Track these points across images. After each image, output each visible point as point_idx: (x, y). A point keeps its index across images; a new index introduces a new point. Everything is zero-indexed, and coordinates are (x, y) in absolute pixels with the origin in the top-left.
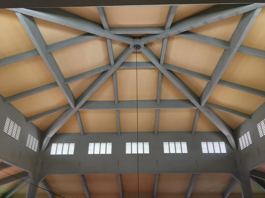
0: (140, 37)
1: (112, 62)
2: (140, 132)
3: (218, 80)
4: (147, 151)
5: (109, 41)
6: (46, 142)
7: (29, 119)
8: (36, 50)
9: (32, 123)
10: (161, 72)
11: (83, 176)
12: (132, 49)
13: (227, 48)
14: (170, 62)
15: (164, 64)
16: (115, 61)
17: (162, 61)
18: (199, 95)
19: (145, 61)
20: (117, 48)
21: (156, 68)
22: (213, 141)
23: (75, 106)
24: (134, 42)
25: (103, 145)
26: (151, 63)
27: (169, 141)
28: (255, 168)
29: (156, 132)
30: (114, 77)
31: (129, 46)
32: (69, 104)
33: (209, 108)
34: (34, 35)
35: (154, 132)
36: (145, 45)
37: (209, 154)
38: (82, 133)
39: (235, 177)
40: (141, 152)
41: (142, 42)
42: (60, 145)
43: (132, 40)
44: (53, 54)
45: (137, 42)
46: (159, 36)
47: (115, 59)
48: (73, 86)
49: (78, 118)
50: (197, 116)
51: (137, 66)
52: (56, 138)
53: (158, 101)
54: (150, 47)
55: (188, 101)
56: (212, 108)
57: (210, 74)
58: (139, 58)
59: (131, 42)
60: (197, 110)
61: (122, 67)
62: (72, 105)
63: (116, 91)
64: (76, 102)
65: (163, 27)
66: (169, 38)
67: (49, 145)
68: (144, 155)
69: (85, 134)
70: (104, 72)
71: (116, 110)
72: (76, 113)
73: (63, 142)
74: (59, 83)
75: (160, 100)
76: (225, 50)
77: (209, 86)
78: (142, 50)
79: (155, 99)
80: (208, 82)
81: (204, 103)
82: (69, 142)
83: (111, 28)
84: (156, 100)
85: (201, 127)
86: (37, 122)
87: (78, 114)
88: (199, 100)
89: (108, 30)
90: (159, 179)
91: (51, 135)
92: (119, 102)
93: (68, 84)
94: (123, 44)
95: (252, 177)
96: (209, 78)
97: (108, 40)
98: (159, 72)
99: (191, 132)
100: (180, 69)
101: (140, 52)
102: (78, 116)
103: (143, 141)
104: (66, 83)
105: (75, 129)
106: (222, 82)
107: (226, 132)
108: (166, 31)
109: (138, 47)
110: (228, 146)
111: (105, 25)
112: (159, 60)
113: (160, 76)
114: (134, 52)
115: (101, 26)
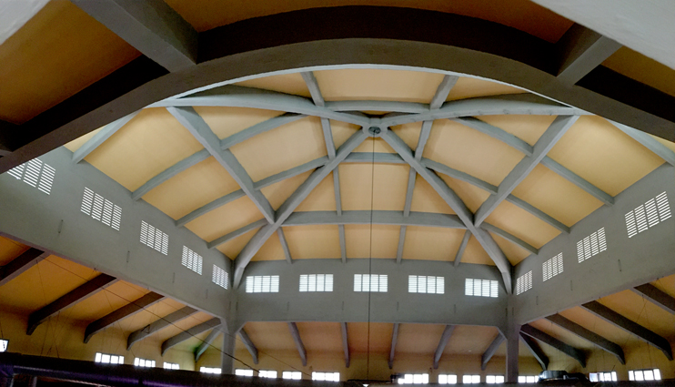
0: (381, 116)
1: (332, 152)
2: (374, 259)
3: (507, 194)
4: (384, 289)
5: (325, 123)
6: (238, 273)
7: (210, 244)
8: (205, 149)
9: (215, 249)
10: (414, 170)
11: (294, 324)
12: (366, 133)
13: (530, 154)
14: (433, 158)
15: (423, 158)
16: (337, 152)
17: (418, 154)
18: (474, 210)
19: (387, 152)
20: (340, 132)
21: (406, 164)
22: (482, 278)
23: (275, 220)
24: (370, 123)
25: (321, 277)
26: (398, 155)
27: (418, 273)
28: (528, 322)
29: (399, 260)
30: (336, 175)
31: (361, 128)
32: (265, 219)
33: (486, 231)
34: (198, 130)
35: (395, 260)
36: (389, 128)
37: (473, 297)
38: (289, 261)
39: (502, 334)
40: (374, 289)
41: (383, 124)
42: (258, 279)
43: (367, 119)
44: (232, 150)
45: (376, 122)
46: (416, 117)
47: (337, 147)
48: (269, 191)
49: (282, 239)
50: (466, 240)
51: (374, 159)
52: (251, 268)
53: (406, 214)
54: (397, 132)
55: (456, 217)
56: (490, 230)
57: (496, 184)
58: (377, 147)
59: (365, 123)
60: (468, 231)
61: (348, 161)
62: (270, 220)
63: (339, 196)
64: (276, 214)
65: (427, 105)
66: (435, 122)
67: (243, 280)
68: (378, 294)
69: (293, 261)
70: (317, 168)
71: (340, 226)
72: (277, 231)
73: (262, 274)
74: (245, 190)
75: (410, 212)
76: (527, 156)
77: (492, 200)
78: (384, 134)
79: (402, 210)
80: (492, 195)
81: (478, 223)
82: (271, 274)
83: (327, 103)
84: (403, 212)
85: (469, 256)
86: (222, 247)
87: (280, 231)
88: (473, 217)
89: (323, 104)
90: (398, 332)
91: (243, 264)
92: (343, 212)
93: (262, 190)
94: (351, 126)
95: (522, 335)
96: (494, 189)
97: (323, 121)
98: (412, 169)
99: (453, 263)
100: (448, 169)
101: (379, 139)
102: (281, 236)
103: (379, 272)
104: (257, 189)
105: (279, 254)
106: (511, 197)
107: (503, 269)
108: (432, 110)
109: (376, 130)
110: (502, 289)
111: (316, 97)
112: (413, 153)
113: (413, 175)
114: (369, 138)
115: (310, 100)
